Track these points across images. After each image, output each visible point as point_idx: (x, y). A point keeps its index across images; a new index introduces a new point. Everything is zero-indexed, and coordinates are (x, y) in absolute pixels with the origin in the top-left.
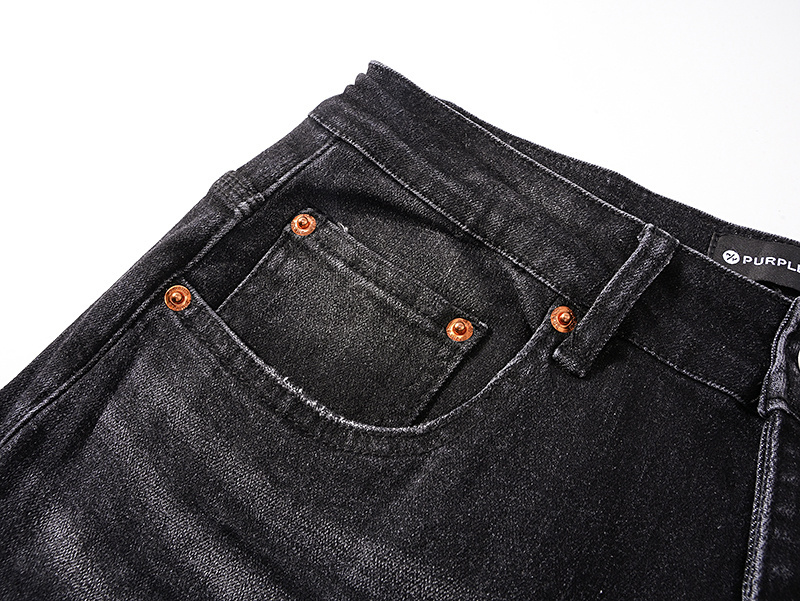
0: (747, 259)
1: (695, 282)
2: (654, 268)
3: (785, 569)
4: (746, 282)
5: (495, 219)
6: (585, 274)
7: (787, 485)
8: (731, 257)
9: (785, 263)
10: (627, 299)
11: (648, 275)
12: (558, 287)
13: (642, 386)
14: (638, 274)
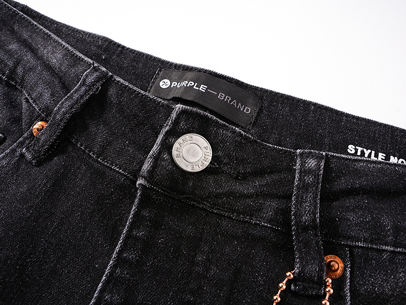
0: (175, 84)
1: (114, 99)
2: (86, 91)
3: (116, 297)
4: (148, 97)
5: (20, 70)
6: (53, 100)
7: (137, 239)
8: (165, 84)
9: (193, 84)
10: (64, 113)
11: (82, 97)
12: (40, 110)
13: (71, 170)
14: (76, 96)
